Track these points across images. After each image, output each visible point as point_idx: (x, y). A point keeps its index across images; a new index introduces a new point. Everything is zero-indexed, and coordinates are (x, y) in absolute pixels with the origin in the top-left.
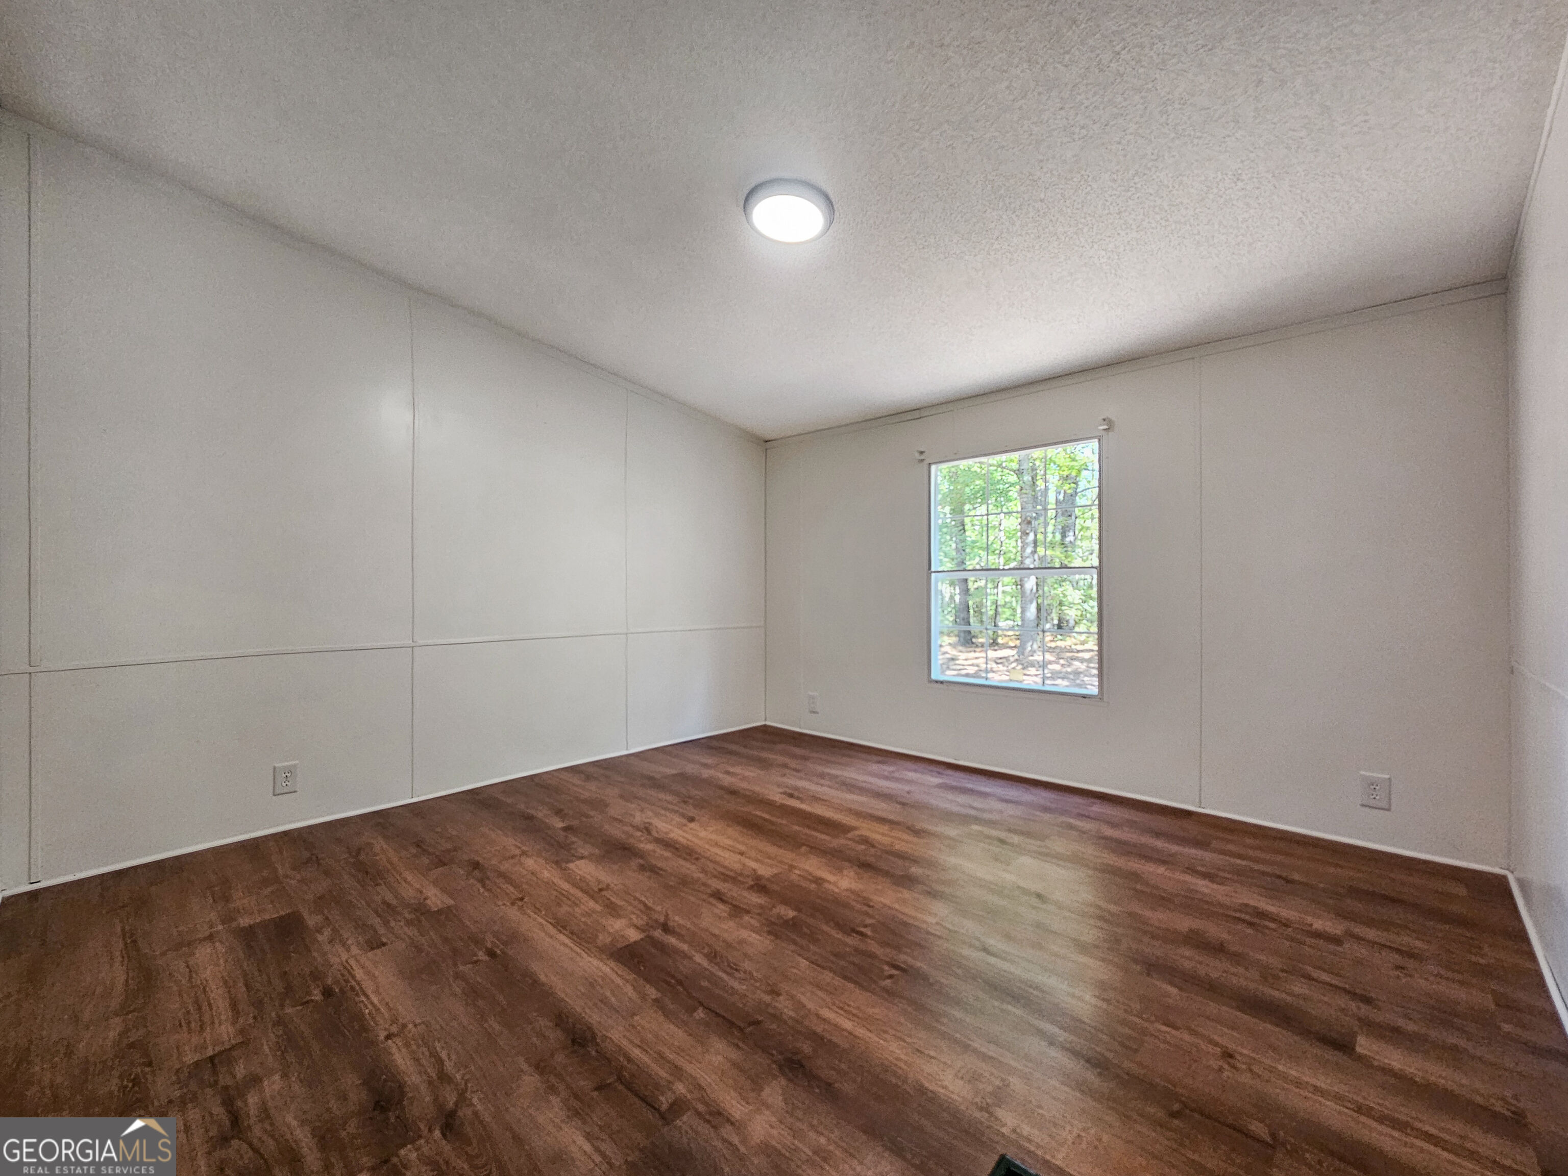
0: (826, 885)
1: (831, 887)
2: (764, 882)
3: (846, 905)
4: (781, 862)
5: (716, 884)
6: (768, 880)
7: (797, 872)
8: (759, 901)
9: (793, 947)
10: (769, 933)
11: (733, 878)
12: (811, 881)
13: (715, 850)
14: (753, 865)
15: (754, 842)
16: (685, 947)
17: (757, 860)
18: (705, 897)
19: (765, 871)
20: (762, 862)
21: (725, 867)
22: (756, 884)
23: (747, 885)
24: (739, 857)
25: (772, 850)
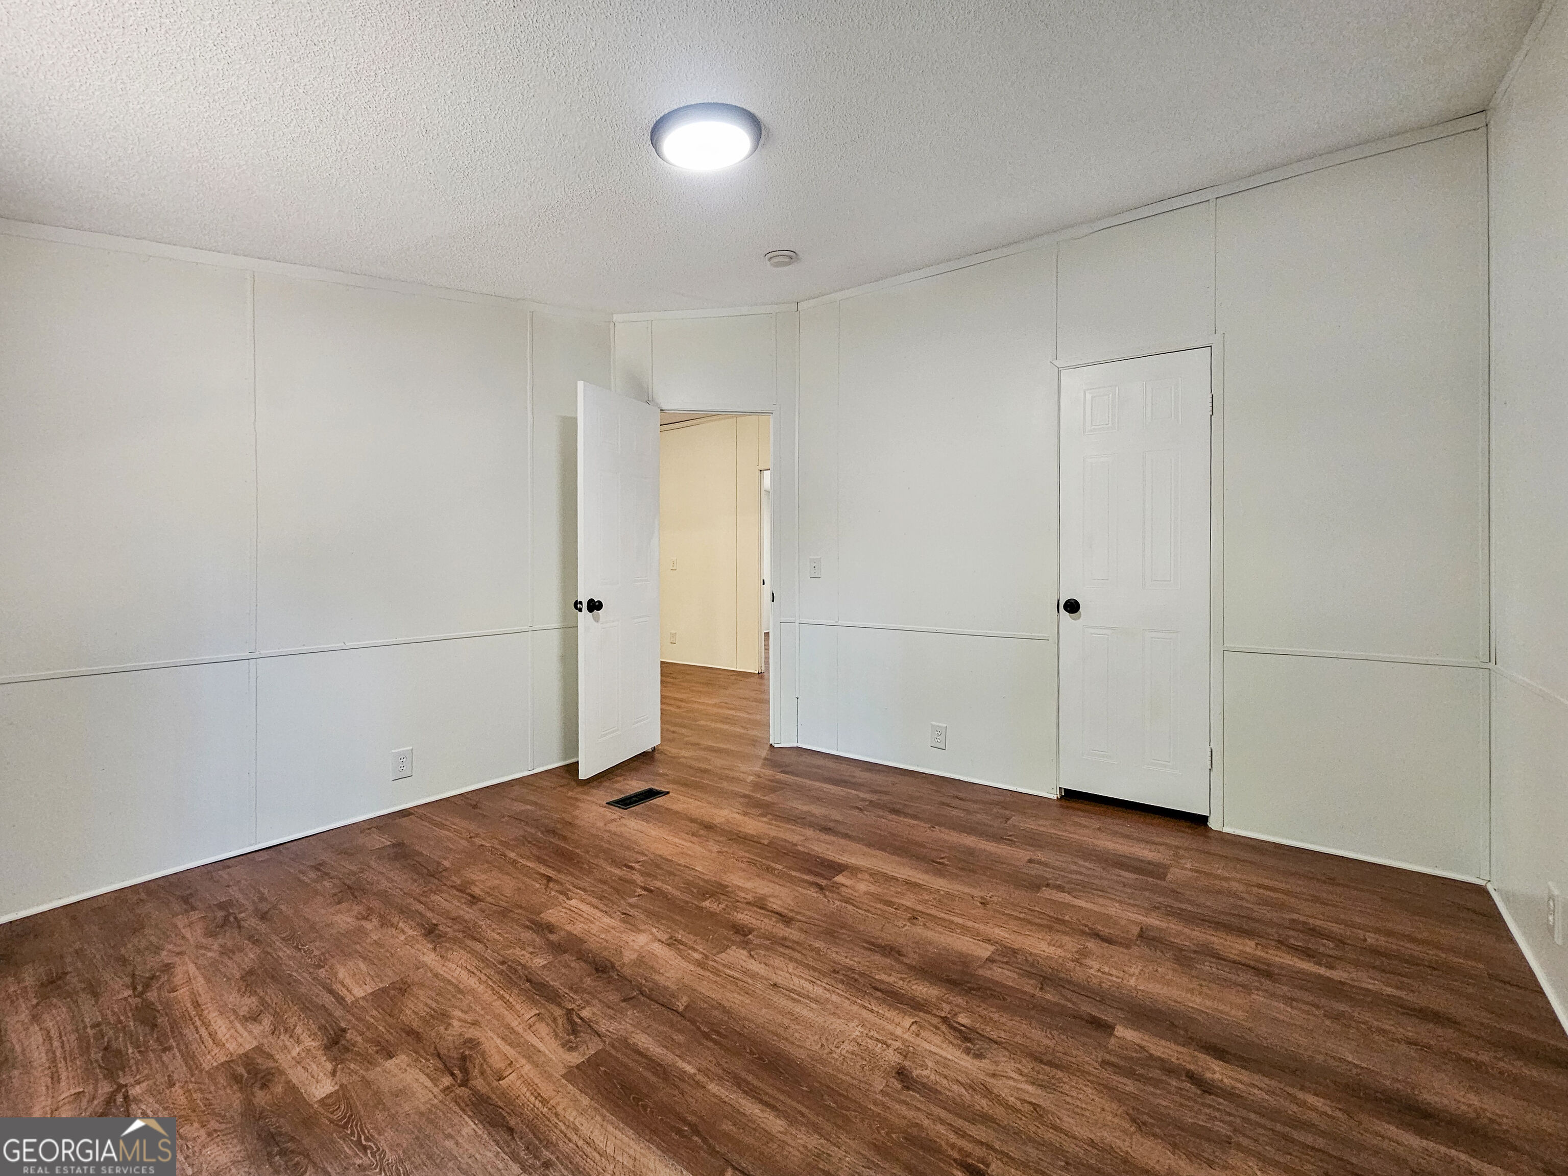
0: (665, 937)
1: (659, 935)
2: (738, 938)
3: (650, 914)
4: (717, 973)
5: (792, 933)
6: (734, 943)
7: (696, 956)
8: (740, 916)
9: (706, 878)
10: (727, 886)
11: (776, 943)
12: (680, 942)
13: (818, 991)
14: (754, 966)
15: (764, 1014)
16: (794, 873)
17: (754, 976)
18: (799, 917)
19: (736, 955)
20: (745, 972)
21: (791, 959)
22: (746, 935)
23: (755, 933)
24: (779, 980)
25: (734, 999)
